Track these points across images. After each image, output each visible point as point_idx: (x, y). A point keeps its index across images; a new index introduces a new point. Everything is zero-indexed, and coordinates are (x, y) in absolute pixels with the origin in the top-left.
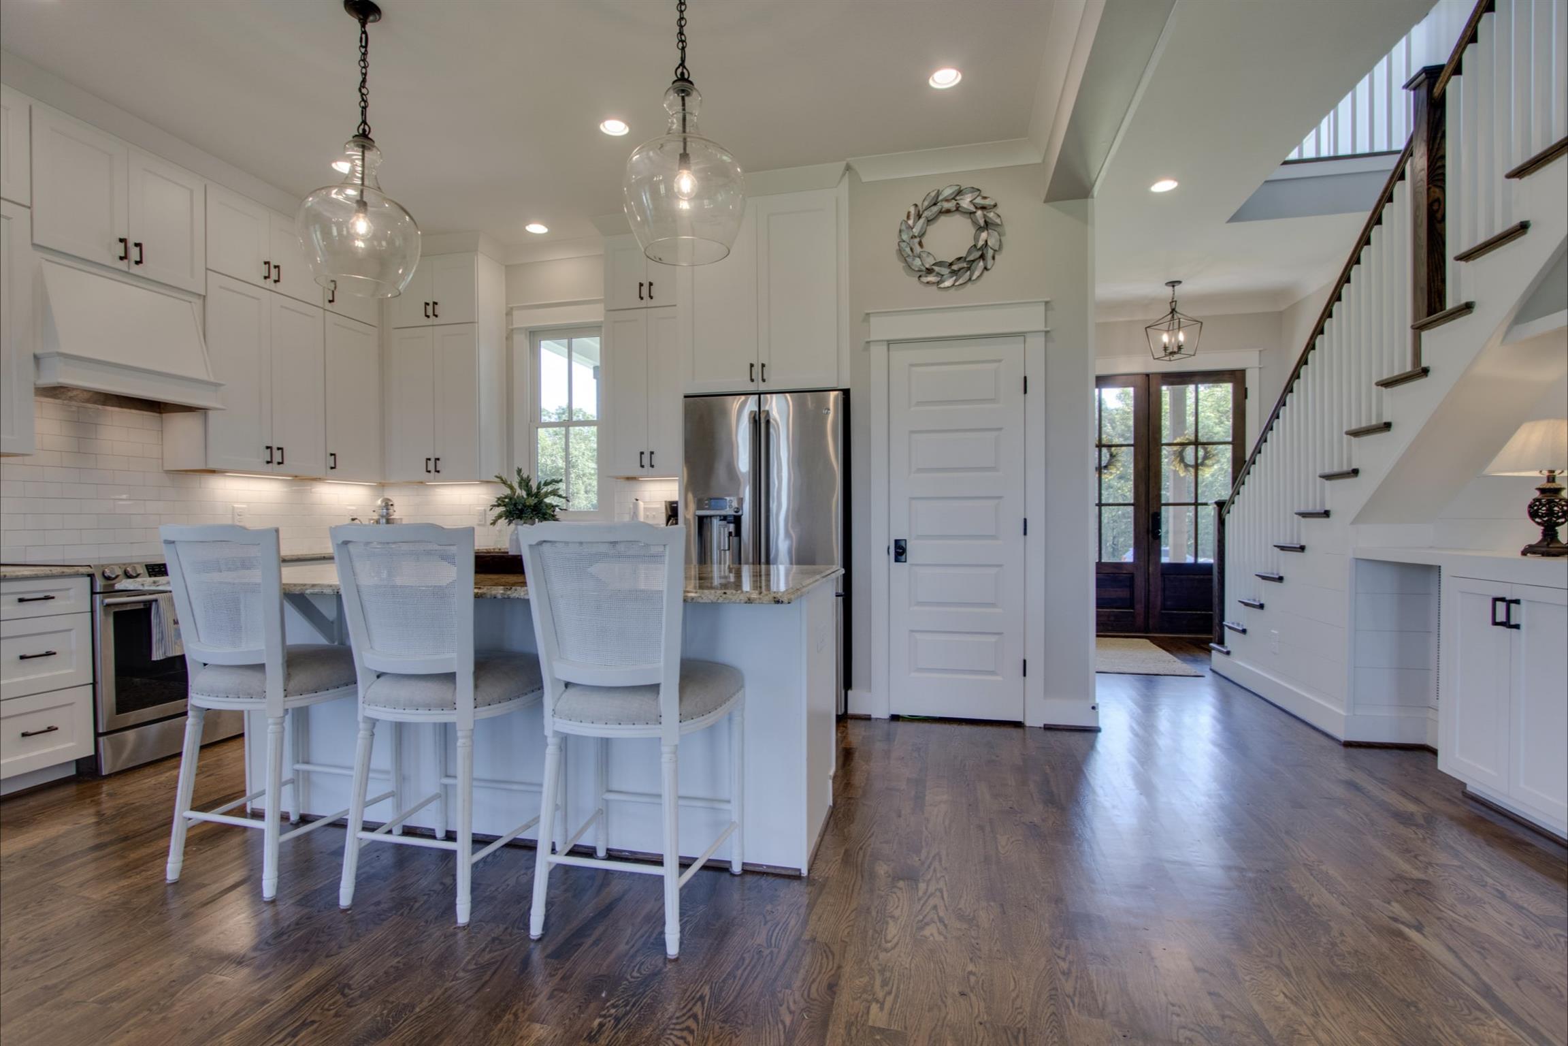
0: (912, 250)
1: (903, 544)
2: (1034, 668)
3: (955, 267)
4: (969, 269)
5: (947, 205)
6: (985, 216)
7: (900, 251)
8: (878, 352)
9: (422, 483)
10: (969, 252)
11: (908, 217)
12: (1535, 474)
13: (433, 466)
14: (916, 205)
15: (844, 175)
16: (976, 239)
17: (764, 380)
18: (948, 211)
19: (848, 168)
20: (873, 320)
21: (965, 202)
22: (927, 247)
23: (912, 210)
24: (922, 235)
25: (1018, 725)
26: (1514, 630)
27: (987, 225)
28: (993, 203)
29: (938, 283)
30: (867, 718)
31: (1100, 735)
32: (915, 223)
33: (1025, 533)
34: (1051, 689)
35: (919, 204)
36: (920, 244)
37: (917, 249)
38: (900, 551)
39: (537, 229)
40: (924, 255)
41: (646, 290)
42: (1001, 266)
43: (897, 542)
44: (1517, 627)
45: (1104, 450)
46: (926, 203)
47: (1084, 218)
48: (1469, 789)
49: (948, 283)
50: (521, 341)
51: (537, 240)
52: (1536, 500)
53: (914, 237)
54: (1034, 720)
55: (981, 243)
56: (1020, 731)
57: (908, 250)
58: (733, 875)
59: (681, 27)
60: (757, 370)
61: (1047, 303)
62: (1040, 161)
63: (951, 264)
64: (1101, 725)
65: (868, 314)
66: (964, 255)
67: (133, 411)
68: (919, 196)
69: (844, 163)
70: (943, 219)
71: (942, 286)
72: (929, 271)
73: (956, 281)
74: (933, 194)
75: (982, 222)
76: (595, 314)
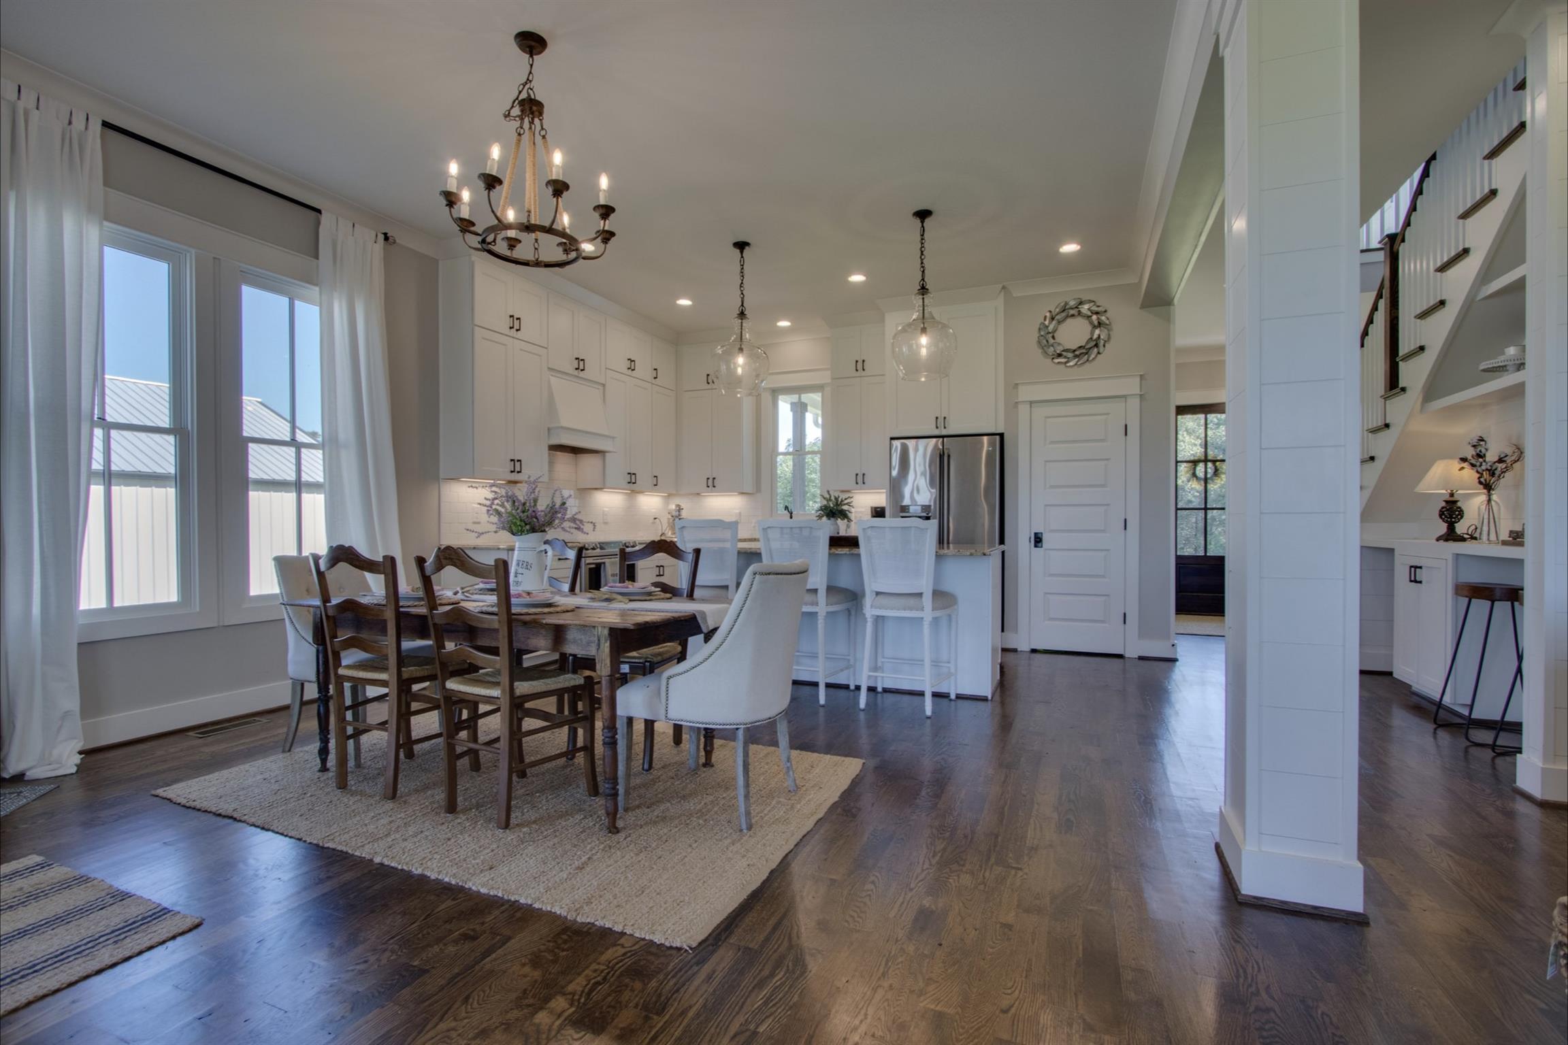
0: (1047, 341)
1: (1040, 535)
2: (1133, 619)
3: (1077, 353)
4: (1087, 353)
5: (1072, 312)
6: (1098, 318)
7: (1039, 342)
8: (1023, 410)
9: (698, 494)
10: (1087, 343)
11: (1045, 319)
12: (1444, 492)
13: (712, 484)
14: (1050, 312)
15: (1000, 292)
16: (1092, 333)
17: (945, 428)
18: (1073, 315)
19: (1004, 288)
20: (1020, 387)
21: (1085, 308)
22: (1058, 339)
23: (1048, 314)
24: (1055, 331)
25: (1120, 656)
26: (1419, 584)
27: (1100, 324)
28: (1103, 310)
29: (1066, 363)
30: (1015, 650)
31: (1177, 663)
32: (1050, 323)
33: (1125, 529)
34: (1144, 633)
35: (1053, 310)
36: (1053, 337)
37: (1051, 341)
38: (1038, 540)
39: (784, 324)
40: (1055, 345)
41: (860, 365)
42: (1109, 351)
43: (1036, 534)
44: (1420, 582)
45: (1210, 465)
46: (1058, 310)
47: (1168, 319)
48: (1413, 689)
49: (1071, 364)
50: (766, 397)
51: (784, 331)
52: (1443, 508)
53: (1049, 333)
54: (1132, 652)
55: (1095, 336)
56: (1121, 660)
57: (1045, 341)
58: (951, 700)
59: (922, 260)
60: (941, 420)
61: (1141, 375)
62: (1136, 281)
63: (1074, 351)
64: (1178, 657)
65: (1017, 384)
66: (1083, 345)
67: (566, 454)
68: (1053, 306)
69: (1001, 286)
70: (1069, 321)
71: (1068, 365)
72: (1060, 355)
73: (1078, 361)
74: (1062, 304)
75: (1096, 323)
76: (824, 378)
